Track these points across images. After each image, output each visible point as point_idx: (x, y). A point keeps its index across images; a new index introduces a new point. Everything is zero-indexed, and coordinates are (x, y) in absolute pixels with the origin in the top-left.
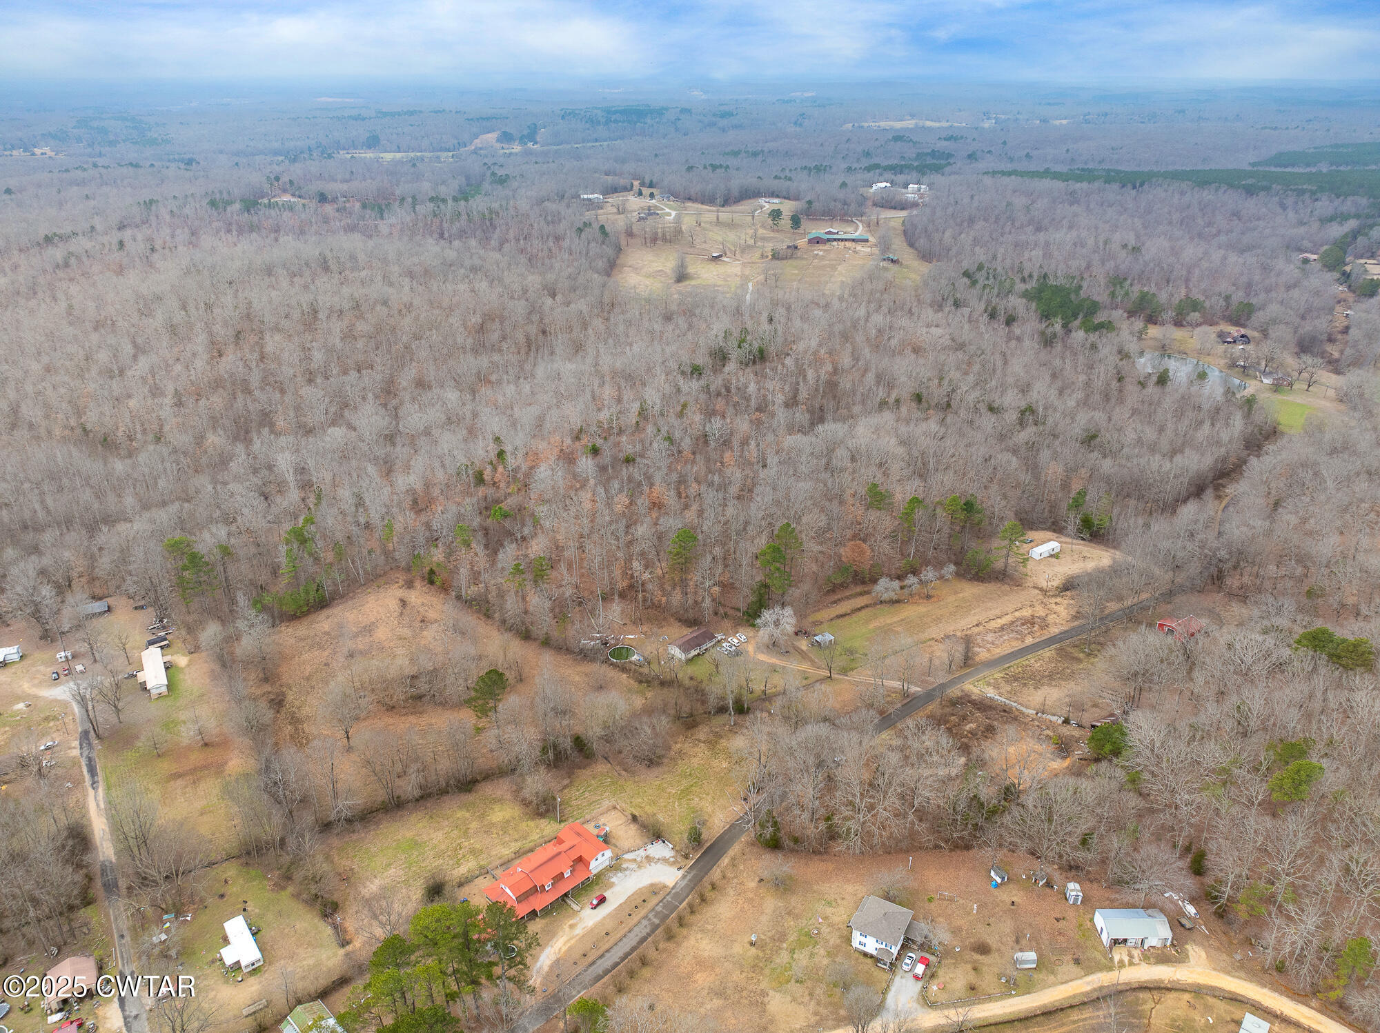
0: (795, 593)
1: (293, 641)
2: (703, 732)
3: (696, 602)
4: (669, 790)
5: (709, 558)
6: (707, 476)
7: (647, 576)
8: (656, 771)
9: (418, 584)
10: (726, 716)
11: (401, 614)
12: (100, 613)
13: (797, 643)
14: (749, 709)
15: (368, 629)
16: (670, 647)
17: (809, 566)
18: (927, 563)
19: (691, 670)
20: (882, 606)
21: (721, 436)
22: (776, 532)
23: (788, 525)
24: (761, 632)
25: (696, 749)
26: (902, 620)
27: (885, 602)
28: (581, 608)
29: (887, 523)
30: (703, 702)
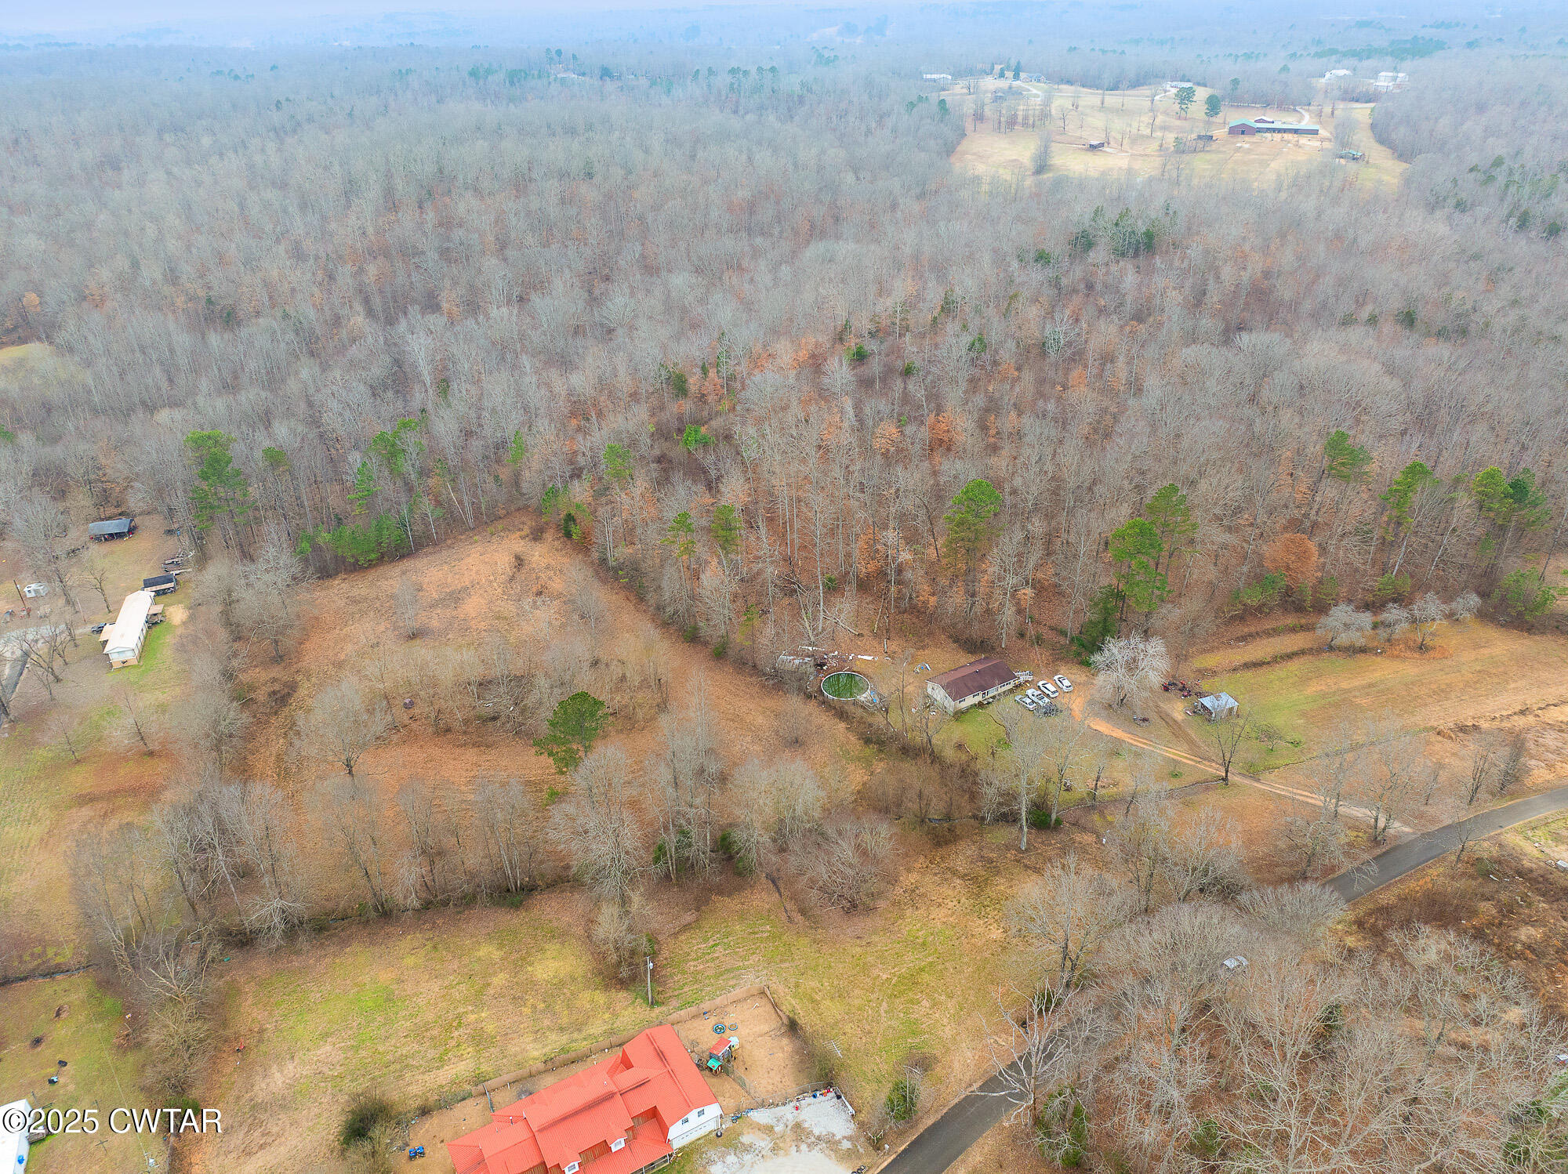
0: (1171, 614)
1: (341, 603)
2: (963, 856)
3: (988, 611)
4: (875, 972)
5: (1019, 536)
6: (1034, 401)
7: (906, 556)
8: (861, 924)
9: (549, 536)
10: (1014, 830)
11: (512, 578)
12: (111, 535)
13: (1163, 706)
14: (1058, 822)
15: (455, 598)
16: (930, 685)
17: (1201, 569)
18: (1422, 587)
19: (957, 731)
20: (1333, 656)
21: (1069, 344)
22: (1147, 501)
23: (1173, 489)
24: (1101, 678)
25: (946, 890)
26: (1370, 685)
27: (1340, 649)
28: (792, 600)
29: (1358, 505)
30: (973, 797)
